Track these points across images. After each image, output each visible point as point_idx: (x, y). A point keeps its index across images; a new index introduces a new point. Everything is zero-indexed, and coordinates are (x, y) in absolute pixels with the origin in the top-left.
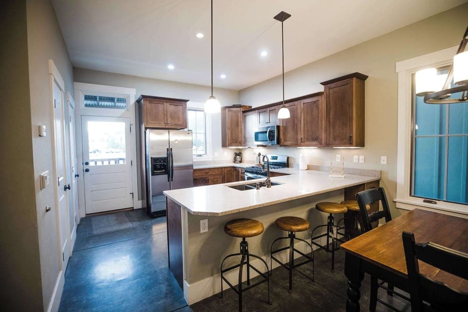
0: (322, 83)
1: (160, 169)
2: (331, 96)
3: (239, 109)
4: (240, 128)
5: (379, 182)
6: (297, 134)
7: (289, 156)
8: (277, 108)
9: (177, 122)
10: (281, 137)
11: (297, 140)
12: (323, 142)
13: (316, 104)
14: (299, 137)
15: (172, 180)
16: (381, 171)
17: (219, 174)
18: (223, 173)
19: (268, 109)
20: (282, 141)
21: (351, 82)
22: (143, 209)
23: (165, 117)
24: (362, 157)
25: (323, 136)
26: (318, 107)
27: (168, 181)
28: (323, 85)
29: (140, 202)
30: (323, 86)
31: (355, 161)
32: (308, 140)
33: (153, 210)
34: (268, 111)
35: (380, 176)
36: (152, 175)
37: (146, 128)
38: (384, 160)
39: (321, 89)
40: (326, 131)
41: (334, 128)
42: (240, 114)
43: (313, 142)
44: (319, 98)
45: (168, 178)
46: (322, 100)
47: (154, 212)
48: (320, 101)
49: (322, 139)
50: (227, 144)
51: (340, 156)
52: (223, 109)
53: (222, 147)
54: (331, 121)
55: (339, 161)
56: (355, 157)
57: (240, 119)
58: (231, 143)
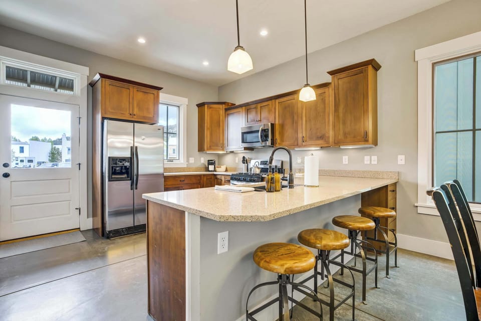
0: (329, 73)
1: (121, 173)
2: (340, 87)
3: (221, 106)
4: (221, 128)
5: (396, 185)
6: (297, 132)
8: (270, 104)
9: (146, 114)
10: (277, 136)
11: (297, 139)
12: (331, 140)
13: (322, 97)
14: (300, 136)
15: (136, 189)
16: (399, 172)
17: (197, 183)
18: (202, 181)
19: (259, 105)
20: (278, 141)
21: (365, 70)
22: (94, 230)
23: (131, 106)
24: (374, 158)
25: (331, 134)
26: (324, 101)
27: (132, 189)
28: (331, 75)
29: (91, 219)
31: (366, 162)
32: (311, 138)
33: (108, 228)
34: (259, 108)
35: (397, 178)
36: (109, 181)
37: (103, 119)
38: (401, 160)
39: (328, 79)
40: (334, 126)
41: (344, 123)
42: (222, 112)
43: (317, 141)
44: (326, 89)
45: (132, 185)
46: (330, 92)
47: (110, 232)
48: (327, 94)
49: (329, 137)
50: (206, 148)
51: (347, 157)
52: (199, 106)
53: (199, 151)
54: (341, 115)
55: (347, 163)
56: (367, 158)
57: (221, 117)
58: (210, 147)
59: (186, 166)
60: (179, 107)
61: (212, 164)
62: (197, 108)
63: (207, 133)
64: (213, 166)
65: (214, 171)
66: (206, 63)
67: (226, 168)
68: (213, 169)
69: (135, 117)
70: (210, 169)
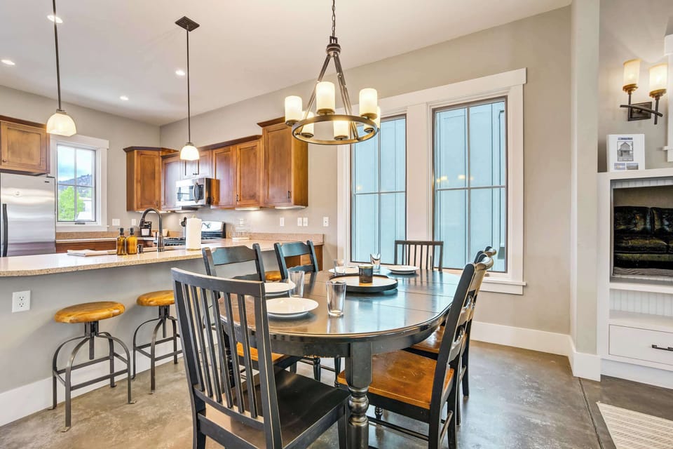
0: (259, 124)
2: (270, 142)
3: (156, 153)
4: (157, 181)
5: (322, 247)
7: (226, 221)
8: (208, 154)
11: (232, 197)
12: (261, 200)
13: (254, 151)
14: (235, 194)
16: (324, 235)
24: (306, 219)
25: (261, 193)
26: (255, 154)
28: (261, 126)
30: (261, 128)
31: (299, 225)
32: (245, 198)
35: (322, 241)
38: (326, 222)
39: (259, 131)
40: (264, 185)
41: (273, 182)
42: (158, 161)
43: (252, 201)
44: (257, 143)
46: (260, 146)
48: (258, 147)
49: (259, 196)
50: (135, 207)
51: (283, 219)
52: (129, 151)
53: (128, 210)
54: (270, 173)
55: (283, 225)
56: (300, 219)
57: (157, 168)
58: (141, 205)
59: (106, 230)
60: (95, 151)
61: (146, 227)
62: (125, 153)
63: (137, 188)
64: (148, 230)
65: (148, 236)
66: (124, 98)
67: (168, 232)
68: (148, 234)
69: (6, 164)
70: (143, 234)
